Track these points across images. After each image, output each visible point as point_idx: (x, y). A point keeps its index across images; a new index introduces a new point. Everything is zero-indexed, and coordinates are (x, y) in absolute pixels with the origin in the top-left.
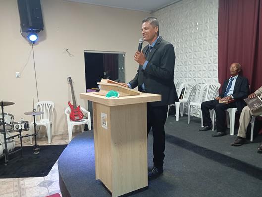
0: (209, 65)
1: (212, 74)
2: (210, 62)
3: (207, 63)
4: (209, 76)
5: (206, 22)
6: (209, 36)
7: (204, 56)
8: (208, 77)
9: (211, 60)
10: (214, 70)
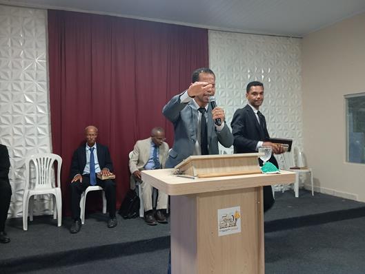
0: (27, 126)
1: (36, 141)
2: (28, 121)
3: (22, 122)
4: (29, 143)
5: (18, 57)
6: (25, 80)
7: (16, 110)
8: (27, 146)
9: (31, 119)
10: (39, 134)
